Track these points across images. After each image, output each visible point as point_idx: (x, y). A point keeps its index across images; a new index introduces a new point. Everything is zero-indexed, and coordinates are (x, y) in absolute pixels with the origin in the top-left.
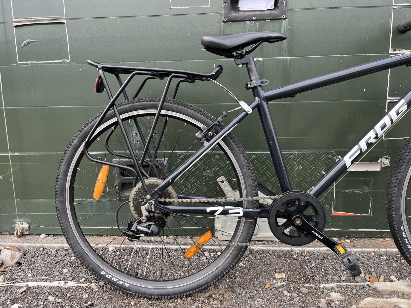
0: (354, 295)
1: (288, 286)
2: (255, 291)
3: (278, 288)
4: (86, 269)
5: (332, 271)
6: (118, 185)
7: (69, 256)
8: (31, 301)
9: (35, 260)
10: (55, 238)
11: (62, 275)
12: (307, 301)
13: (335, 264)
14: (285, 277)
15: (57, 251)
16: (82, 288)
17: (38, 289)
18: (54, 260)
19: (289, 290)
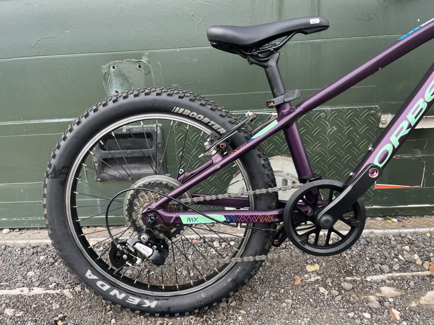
0: (412, 289)
1: (325, 281)
2: (281, 290)
3: (312, 284)
4: (58, 271)
5: (380, 258)
6: (98, 162)
7: (38, 255)
10: (21, 233)
11: (26, 279)
12: (352, 300)
13: (382, 250)
14: (320, 269)
15: (22, 249)
16: (52, 296)
18: (17, 261)
19: (327, 286)
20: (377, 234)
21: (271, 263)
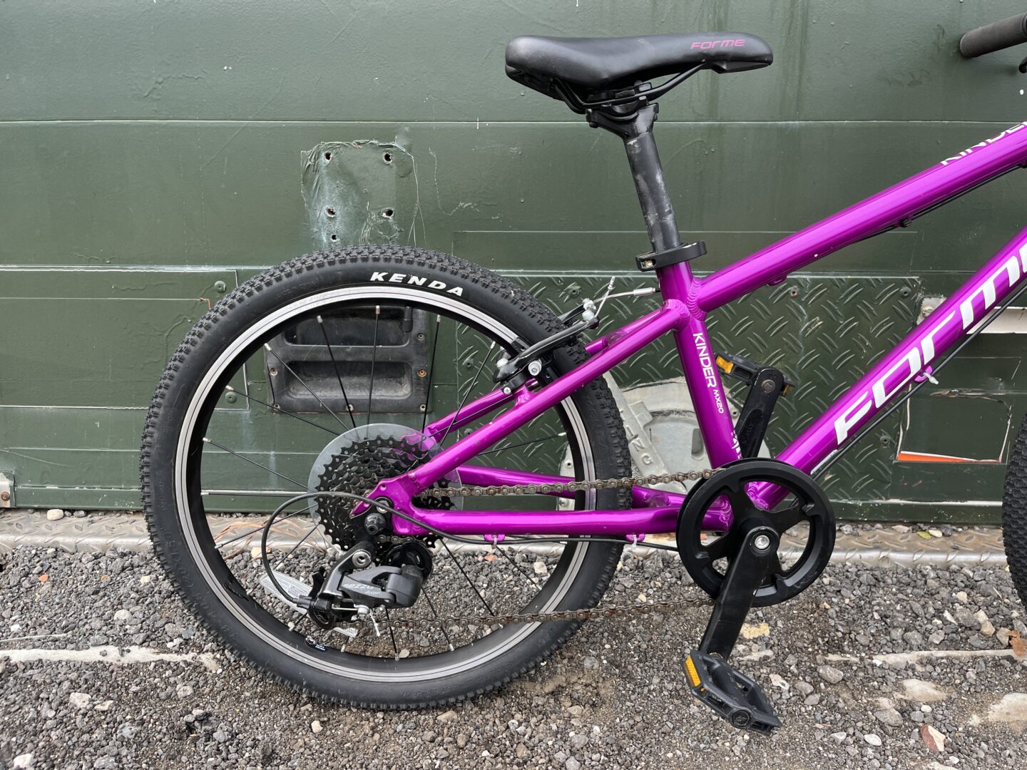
0: (971, 685)
1: (783, 661)
3: (753, 666)
4: (186, 611)
5: (904, 617)
6: (279, 367)
7: (134, 573)
8: (17, 707)
9: (33, 584)
10: (91, 519)
11: (112, 628)
13: (908, 599)
14: (770, 634)
15: (96, 557)
16: (175, 667)
17: (40, 670)
18: (86, 584)
19: (787, 673)
20: (896, 563)
21: (662, 616)
